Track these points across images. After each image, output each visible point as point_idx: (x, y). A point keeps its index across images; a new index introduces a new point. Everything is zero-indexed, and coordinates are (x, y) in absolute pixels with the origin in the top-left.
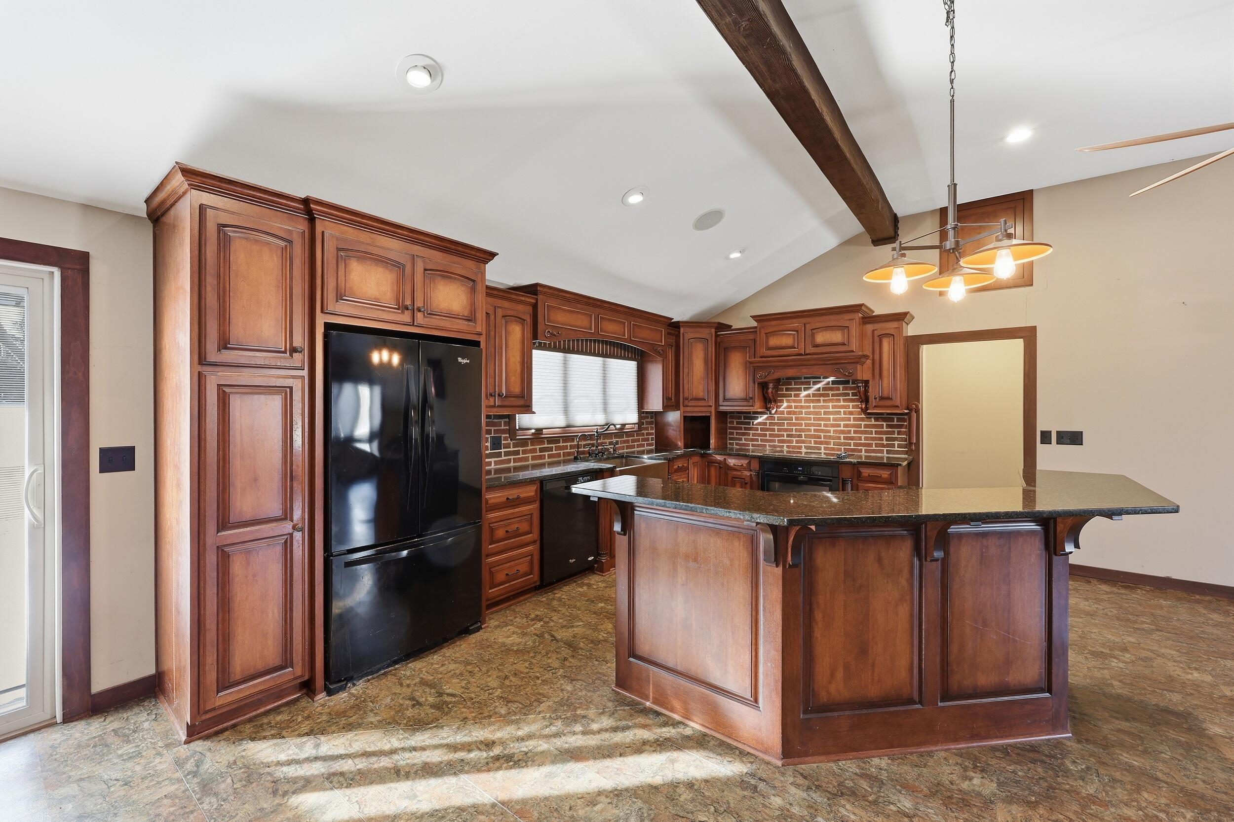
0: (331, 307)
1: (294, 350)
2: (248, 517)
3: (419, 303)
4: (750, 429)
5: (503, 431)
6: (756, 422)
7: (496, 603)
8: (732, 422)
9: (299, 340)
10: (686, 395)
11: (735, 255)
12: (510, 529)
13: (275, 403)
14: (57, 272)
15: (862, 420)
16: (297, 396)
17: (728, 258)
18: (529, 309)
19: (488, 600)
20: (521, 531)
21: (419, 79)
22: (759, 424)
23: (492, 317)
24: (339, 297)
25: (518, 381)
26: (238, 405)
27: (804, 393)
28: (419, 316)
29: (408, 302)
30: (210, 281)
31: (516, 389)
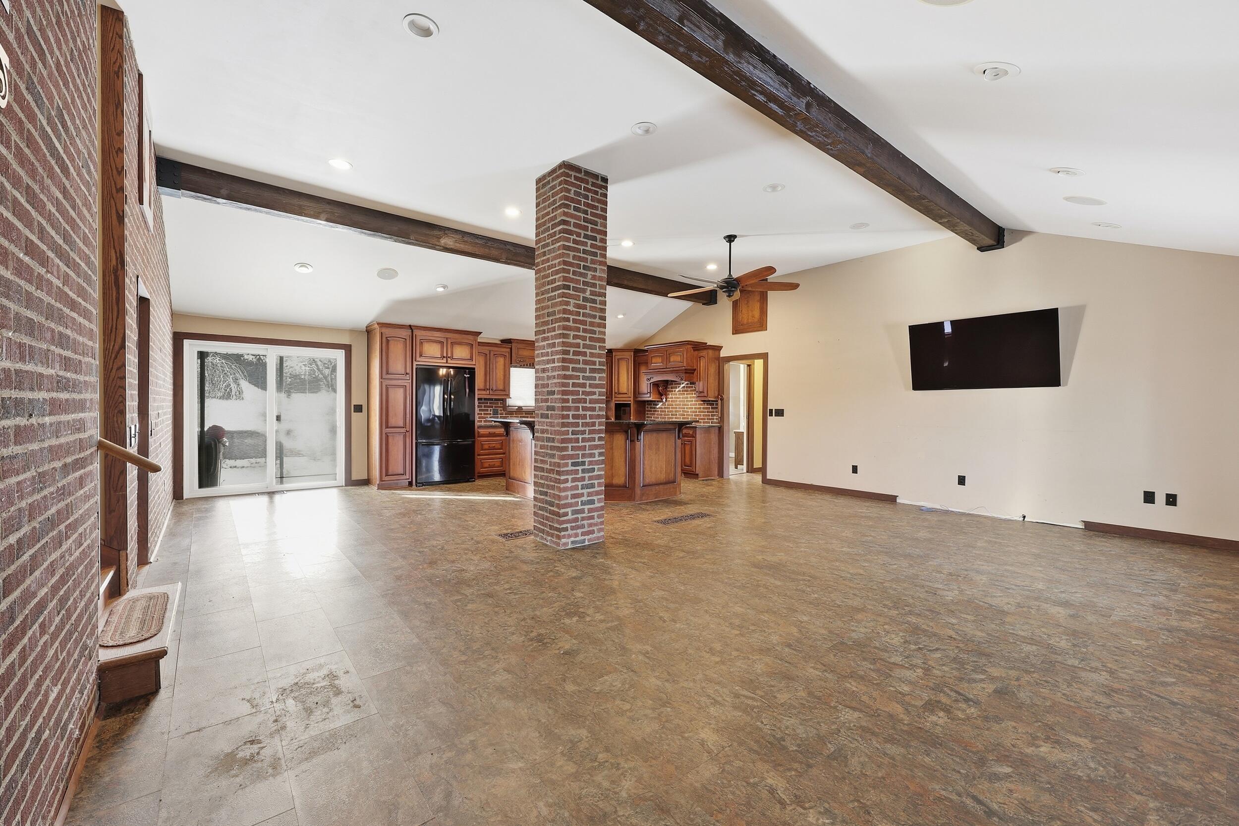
0: (418, 359)
1: (407, 374)
2: (393, 426)
3: (449, 355)
4: (655, 411)
5: (500, 407)
6: (658, 407)
7: (483, 476)
8: (648, 408)
9: (409, 371)
10: (616, 391)
11: (620, 316)
12: (491, 446)
13: (401, 390)
14: (344, 351)
15: (701, 404)
16: (408, 388)
17: (617, 318)
18: (509, 350)
19: (478, 473)
20: (496, 447)
21: (441, 289)
22: (659, 408)
23: (488, 356)
24: (421, 356)
25: (502, 383)
26: (391, 391)
27: (677, 390)
28: (449, 359)
29: (445, 355)
30: (384, 354)
31: (501, 387)
